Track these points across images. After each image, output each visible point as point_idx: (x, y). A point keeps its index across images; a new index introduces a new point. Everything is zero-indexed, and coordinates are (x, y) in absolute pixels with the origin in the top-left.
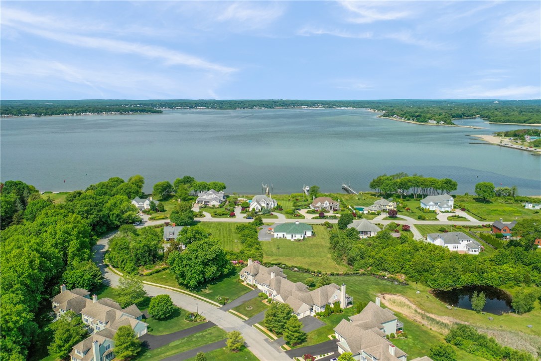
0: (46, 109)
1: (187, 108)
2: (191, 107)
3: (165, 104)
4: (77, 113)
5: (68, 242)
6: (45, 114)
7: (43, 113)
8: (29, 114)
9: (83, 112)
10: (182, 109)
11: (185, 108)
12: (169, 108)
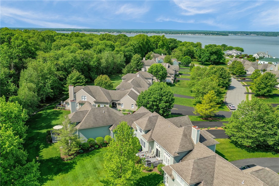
0: (170, 32)
1: (245, 35)
2: (247, 35)
3: (232, 33)
4: (184, 34)
5: (159, 42)
6: (169, 34)
7: (168, 33)
8: (162, 33)
9: (187, 34)
10: (241, 35)
11: (243, 35)
12: (233, 34)
